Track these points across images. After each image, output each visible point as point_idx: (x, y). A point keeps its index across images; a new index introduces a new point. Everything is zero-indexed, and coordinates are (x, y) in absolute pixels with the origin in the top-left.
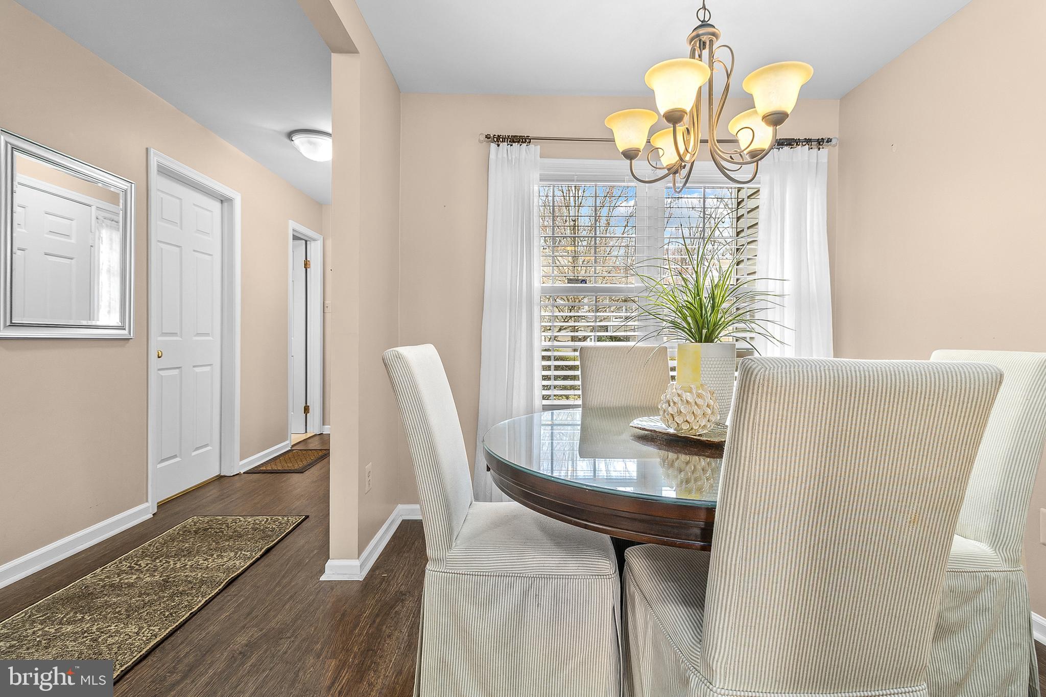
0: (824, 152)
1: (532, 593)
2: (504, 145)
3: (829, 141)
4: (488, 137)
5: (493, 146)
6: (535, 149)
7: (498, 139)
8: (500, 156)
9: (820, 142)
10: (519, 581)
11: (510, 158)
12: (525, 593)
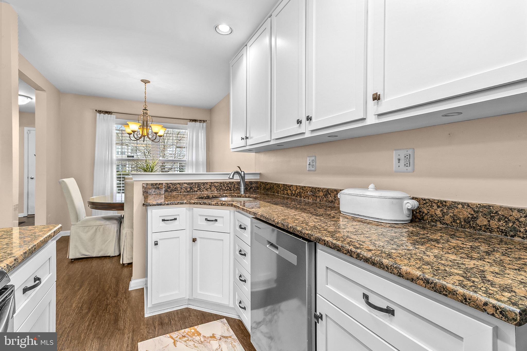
0: (205, 124)
1: (98, 229)
2: (102, 115)
3: (206, 121)
4: (96, 110)
5: (98, 114)
6: (113, 116)
7: (100, 112)
8: (100, 118)
9: (204, 121)
10: (95, 226)
11: (104, 118)
12: (96, 229)
